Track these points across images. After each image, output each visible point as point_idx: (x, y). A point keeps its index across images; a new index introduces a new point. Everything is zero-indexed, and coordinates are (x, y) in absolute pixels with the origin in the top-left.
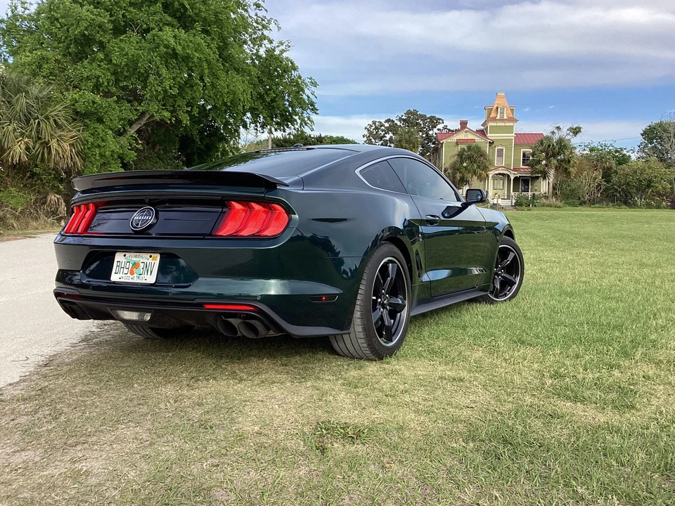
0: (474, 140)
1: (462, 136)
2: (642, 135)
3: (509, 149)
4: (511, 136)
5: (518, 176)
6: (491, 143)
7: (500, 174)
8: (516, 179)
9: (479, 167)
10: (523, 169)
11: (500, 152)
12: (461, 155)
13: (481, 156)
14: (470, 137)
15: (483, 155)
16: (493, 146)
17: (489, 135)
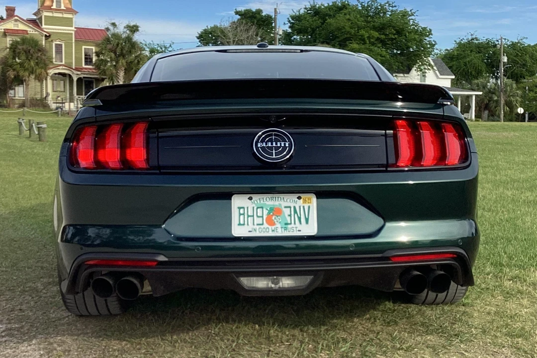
0: (26, 31)
1: (10, 25)
2: (198, 38)
3: (68, 46)
4: (71, 30)
5: (82, 76)
6: (47, 37)
7: (60, 74)
8: (79, 80)
9: (37, 64)
10: (86, 69)
11: (59, 47)
12: (14, 47)
13: (39, 51)
14: (21, 27)
15: (41, 50)
16: (50, 40)
17: (44, 26)
